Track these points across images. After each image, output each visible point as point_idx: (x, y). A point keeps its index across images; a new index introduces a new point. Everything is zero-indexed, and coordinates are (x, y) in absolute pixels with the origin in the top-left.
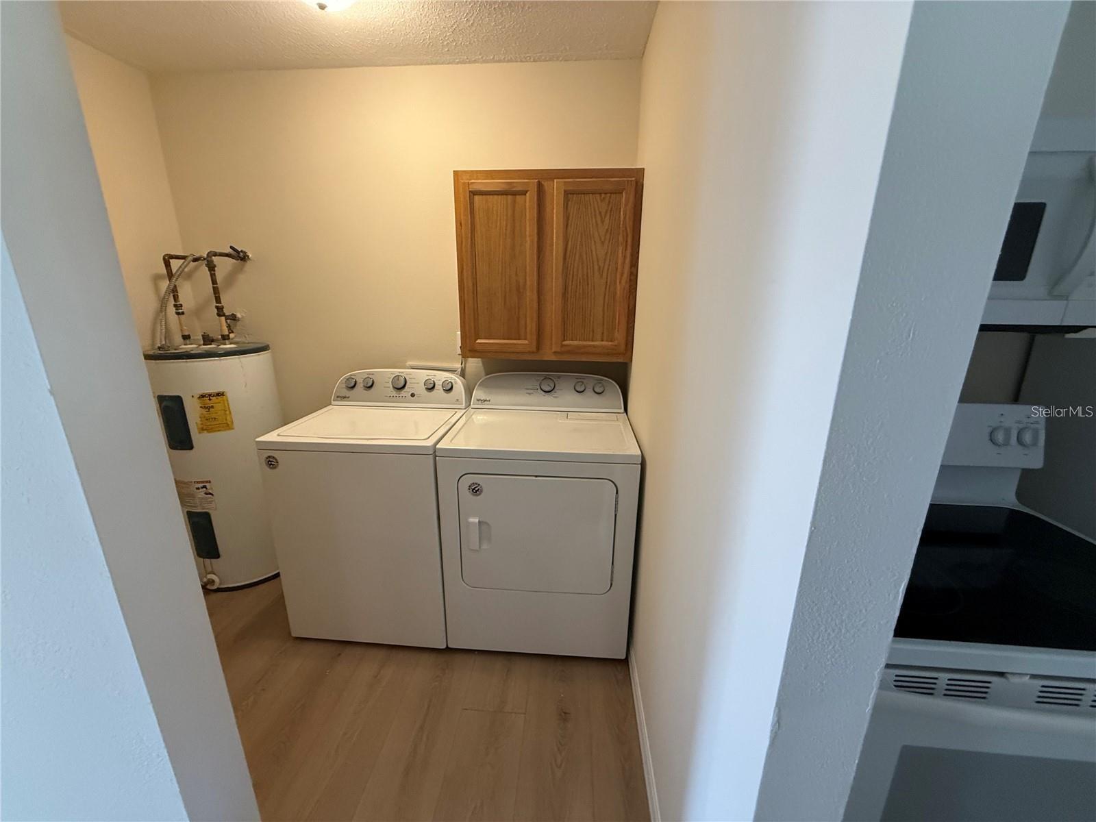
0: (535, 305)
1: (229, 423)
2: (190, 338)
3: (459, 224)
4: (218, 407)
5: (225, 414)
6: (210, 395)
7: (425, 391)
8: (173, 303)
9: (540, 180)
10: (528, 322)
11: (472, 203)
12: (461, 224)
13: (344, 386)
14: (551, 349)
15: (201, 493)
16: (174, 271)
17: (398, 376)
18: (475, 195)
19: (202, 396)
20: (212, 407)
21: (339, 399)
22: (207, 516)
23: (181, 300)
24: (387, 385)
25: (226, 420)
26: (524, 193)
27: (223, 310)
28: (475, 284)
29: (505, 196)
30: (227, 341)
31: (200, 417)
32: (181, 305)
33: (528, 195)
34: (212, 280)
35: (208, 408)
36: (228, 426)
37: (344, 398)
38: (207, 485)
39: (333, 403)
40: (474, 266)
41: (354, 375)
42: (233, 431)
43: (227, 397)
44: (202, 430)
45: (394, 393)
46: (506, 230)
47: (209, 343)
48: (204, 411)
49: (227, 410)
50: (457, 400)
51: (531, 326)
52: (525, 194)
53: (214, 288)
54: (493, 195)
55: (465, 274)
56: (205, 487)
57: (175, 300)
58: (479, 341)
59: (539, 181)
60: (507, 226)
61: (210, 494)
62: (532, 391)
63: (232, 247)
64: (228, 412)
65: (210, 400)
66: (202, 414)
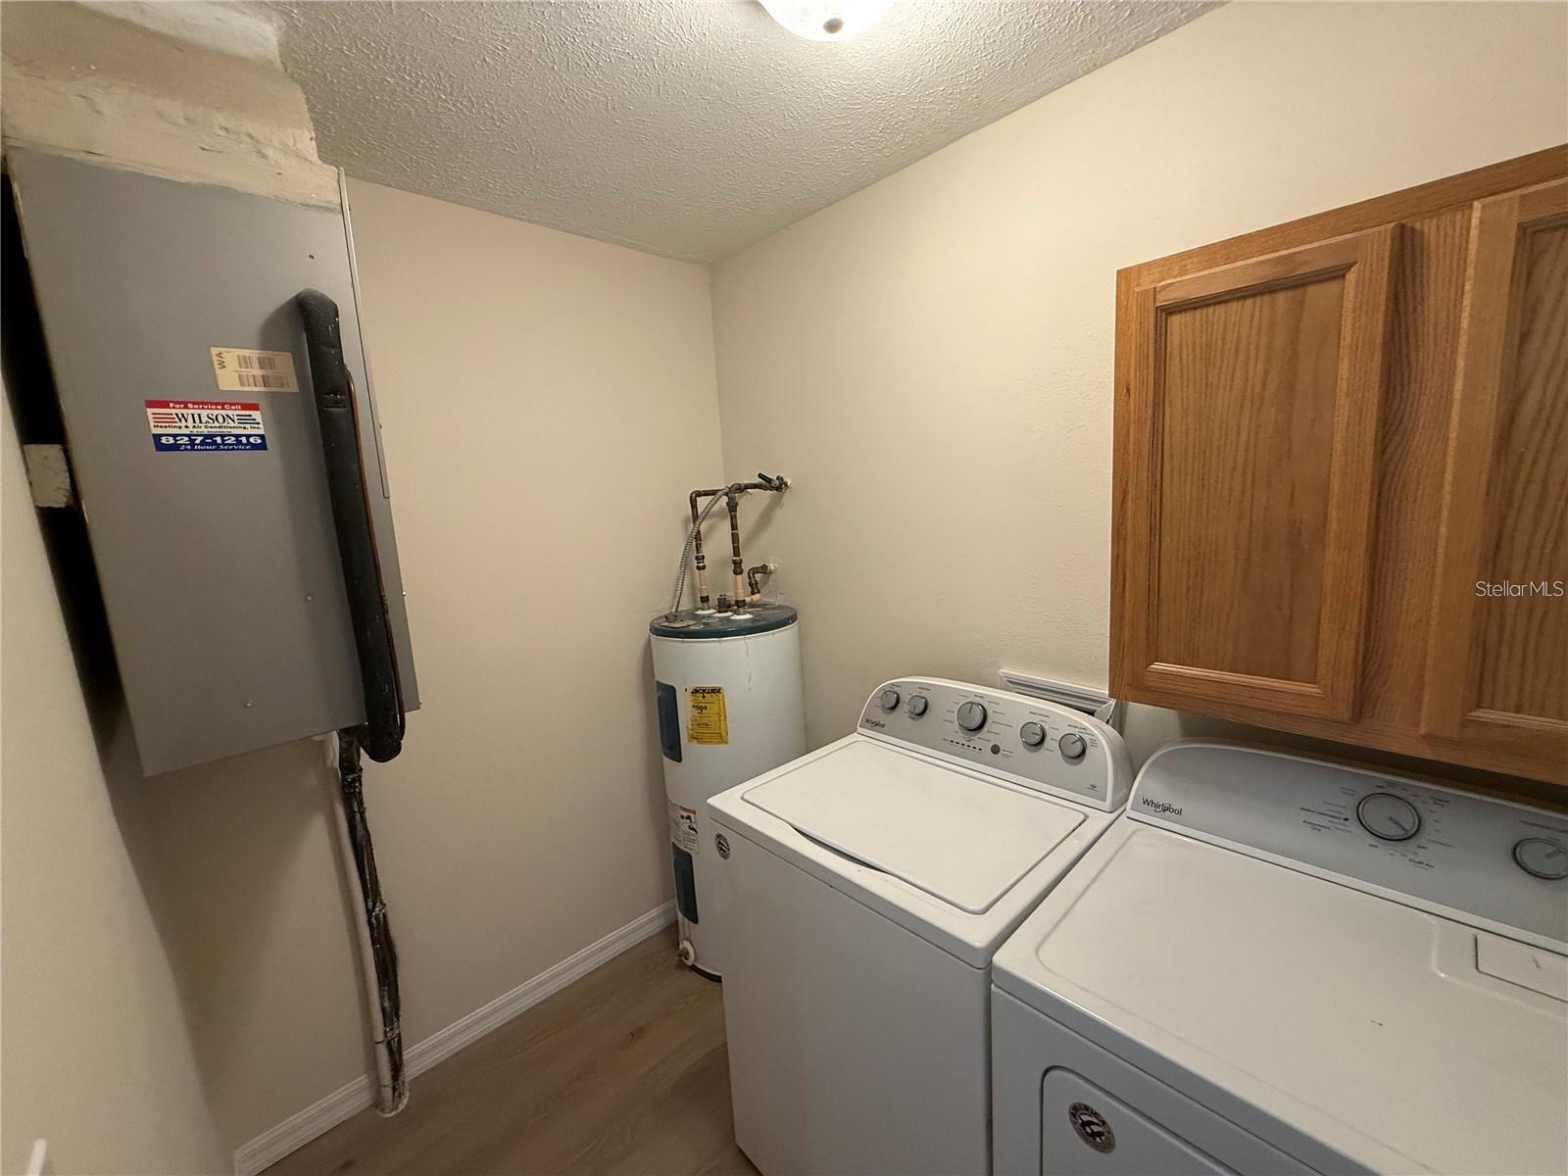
0: (1358, 587)
1: (723, 733)
2: (708, 600)
3: (1123, 389)
4: (713, 709)
5: (720, 720)
6: (704, 691)
7: (1022, 747)
8: (695, 555)
9: (1409, 223)
10: (1324, 636)
11: (1161, 334)
12: (1128, 390)
13: (879, 703)
14: (1417, 725)
15: (685, 825)
16: (699, 512)
17: (973, 703)
18: (1172, 313)
19: (696, 691)
20: (706, 708)
21: (869, 725)
22: (689, 858)
23: (705, 551)
24: (949, 716)
25: (720, 728)
26: (1338, 273)
27: (741, 567)
28: (1156, 529)
29: (1267, 298)
30: (741, 610)
31: (692, 720)
32: (703, 557)
33: (1351, 276)
34: (732, 525)
35: (701, 709)
36: (721, 738)
37: (875, 725)
38: (692, 815)
39: (860, 730)
40: (1157, 488)
41: (898, 685)
42: (725, 746)
43: (723, 696)
44: (693, 738)
45: (960, 737)
46: (1264, 385)
47: (724, 609)
48: (696, 712)
49: (721, 715)
50: (1093, 787)
51: (1337, 646)
52: (1344, 276)
53: (732, 534)
54: (1226, 302)
55: (1130, 505)
56: (689, 818)
57: (698, 551)
58: (1158, 666)
59: (1402, 227)
60: (1266, 372)
61: (694, 829)
62: (1324, 821)
63: (760, 476)
64: (722, 718)
65: (704, 697)
66: (694, 716)
